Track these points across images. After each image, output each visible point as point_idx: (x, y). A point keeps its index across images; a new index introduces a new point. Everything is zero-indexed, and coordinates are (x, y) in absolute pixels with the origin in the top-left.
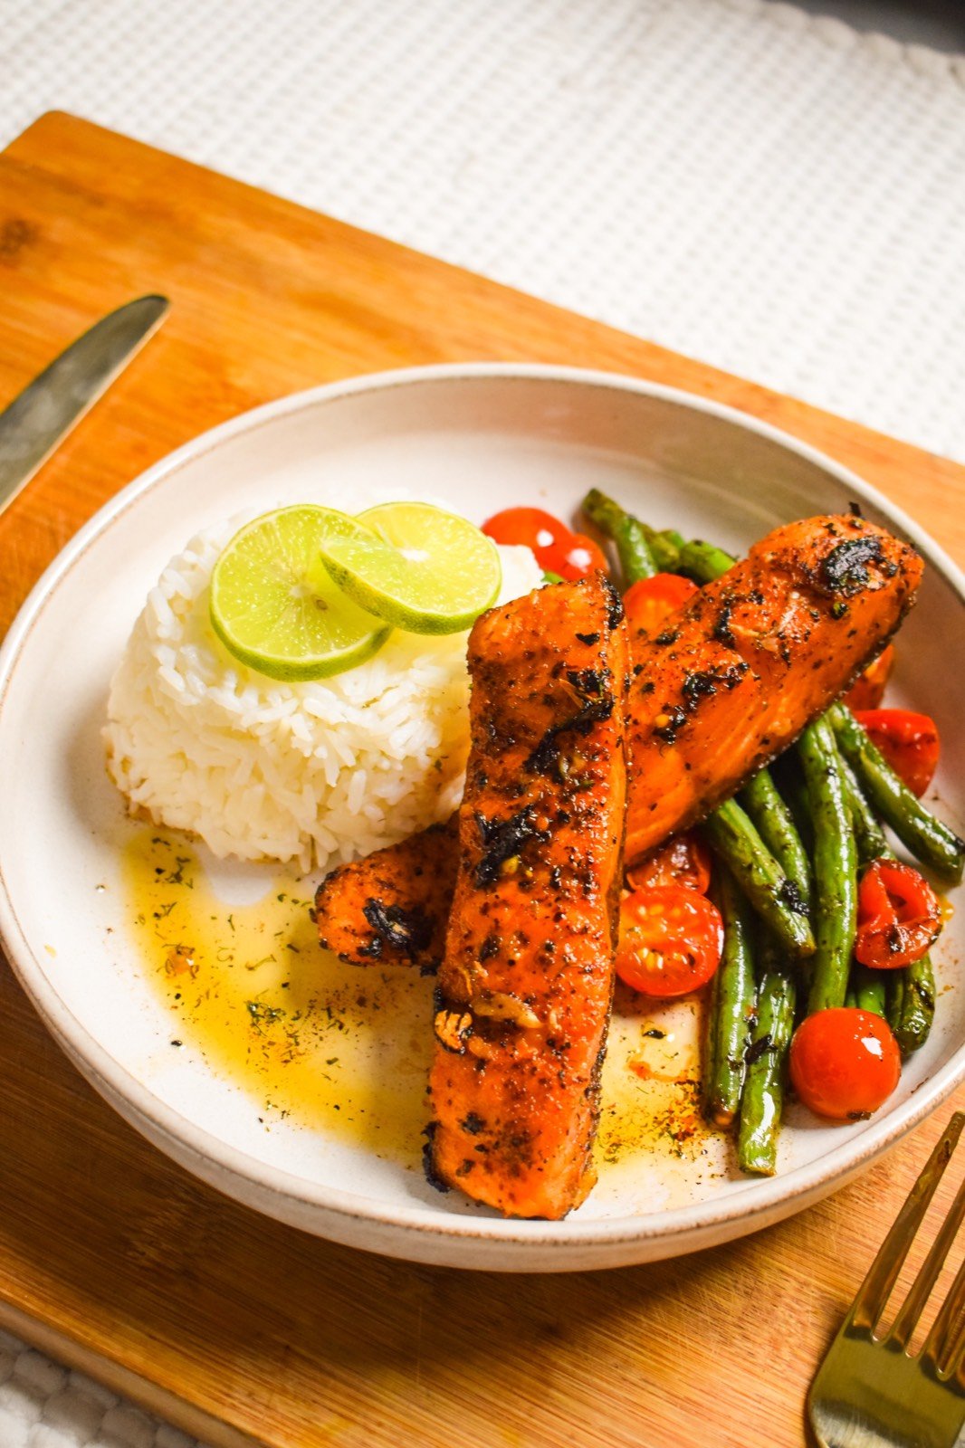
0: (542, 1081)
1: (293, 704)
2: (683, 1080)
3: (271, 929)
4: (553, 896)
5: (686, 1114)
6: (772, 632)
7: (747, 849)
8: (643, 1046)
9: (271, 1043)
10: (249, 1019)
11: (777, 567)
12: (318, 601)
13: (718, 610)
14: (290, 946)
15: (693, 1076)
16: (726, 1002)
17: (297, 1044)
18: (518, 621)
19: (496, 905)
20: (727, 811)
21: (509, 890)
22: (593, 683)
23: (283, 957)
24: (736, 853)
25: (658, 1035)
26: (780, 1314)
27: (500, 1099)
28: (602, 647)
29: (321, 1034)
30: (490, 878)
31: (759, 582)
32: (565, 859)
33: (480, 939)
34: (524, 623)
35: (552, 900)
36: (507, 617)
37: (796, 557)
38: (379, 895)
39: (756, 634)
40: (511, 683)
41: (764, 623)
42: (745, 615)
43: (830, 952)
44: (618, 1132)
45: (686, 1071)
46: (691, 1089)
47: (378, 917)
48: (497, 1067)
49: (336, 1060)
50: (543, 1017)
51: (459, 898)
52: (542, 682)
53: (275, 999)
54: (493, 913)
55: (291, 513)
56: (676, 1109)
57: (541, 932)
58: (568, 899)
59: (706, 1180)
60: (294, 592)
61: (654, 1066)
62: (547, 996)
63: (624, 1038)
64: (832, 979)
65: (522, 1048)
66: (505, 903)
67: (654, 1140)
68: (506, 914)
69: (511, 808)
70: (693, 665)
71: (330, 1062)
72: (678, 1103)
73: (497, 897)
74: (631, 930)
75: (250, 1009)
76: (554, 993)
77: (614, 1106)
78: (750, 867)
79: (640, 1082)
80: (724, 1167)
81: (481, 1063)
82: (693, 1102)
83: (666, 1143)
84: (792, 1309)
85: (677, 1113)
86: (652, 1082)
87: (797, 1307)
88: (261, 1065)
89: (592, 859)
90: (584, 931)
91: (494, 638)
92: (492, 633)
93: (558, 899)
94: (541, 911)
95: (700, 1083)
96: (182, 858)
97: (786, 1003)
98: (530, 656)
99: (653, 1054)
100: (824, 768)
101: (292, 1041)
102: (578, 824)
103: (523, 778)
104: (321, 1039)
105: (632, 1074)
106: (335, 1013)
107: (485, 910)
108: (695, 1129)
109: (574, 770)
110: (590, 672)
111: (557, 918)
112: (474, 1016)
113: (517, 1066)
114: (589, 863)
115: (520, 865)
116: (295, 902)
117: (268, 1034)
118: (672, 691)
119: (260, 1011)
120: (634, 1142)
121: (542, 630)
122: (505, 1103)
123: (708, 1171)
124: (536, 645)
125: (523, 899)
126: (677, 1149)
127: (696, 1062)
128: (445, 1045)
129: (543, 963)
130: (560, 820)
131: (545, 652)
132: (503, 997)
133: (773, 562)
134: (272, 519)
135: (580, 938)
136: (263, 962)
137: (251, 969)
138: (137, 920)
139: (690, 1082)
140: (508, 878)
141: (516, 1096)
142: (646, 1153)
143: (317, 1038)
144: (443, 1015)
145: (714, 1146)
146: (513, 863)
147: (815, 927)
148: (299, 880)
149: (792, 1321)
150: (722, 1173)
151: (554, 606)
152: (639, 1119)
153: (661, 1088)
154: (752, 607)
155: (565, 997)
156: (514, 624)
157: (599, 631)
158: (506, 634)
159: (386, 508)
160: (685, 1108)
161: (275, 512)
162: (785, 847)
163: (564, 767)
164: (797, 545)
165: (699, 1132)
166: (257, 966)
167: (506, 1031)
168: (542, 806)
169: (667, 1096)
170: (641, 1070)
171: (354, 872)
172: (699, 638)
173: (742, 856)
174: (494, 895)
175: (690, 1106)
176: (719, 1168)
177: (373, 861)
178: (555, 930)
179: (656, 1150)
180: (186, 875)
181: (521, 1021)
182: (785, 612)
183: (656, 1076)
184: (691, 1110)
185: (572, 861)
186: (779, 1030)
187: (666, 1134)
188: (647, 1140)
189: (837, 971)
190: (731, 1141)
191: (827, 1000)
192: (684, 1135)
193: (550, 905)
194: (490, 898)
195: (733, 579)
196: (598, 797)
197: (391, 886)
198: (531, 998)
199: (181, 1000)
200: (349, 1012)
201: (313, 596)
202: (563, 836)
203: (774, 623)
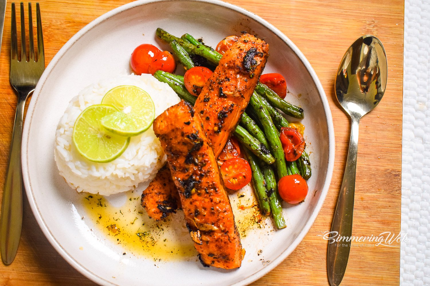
0: (225, 243)
1: (114, 167)
2: (253, 206)
3: (132, 210)
4: (208, 195)
5: (258, 215)
6: (236, 91)
7: (247, 140)
8: (240, 201)
9: (147, 242)
10: (139, 238)
11: (230, 68)
12: (107, 136)
13: (218, 86)
14: (139, 213)
15: (255, 204)
16: (257, 183)
17: (154, 240)
18: (165, 122)
19: (194, 202)
20: (238, 129)
21: (195, 197)
22: (195, 137)
23: (139, 216)
24: (245, 142)
25: (242, 196)
26: (298, 252)
27: (216, 249)
28: (194, 125)
29: (159, 234)
30: (189, 195)
31: (226, 74)
32: (207, 185)
33: (193, 211)
34: (167, 122)
35: (208, 196)
36: (162, 121)
37: (234, 64)
38: (159, 199)
39: (232, 93)
40: (171, 139)
41: (232, 88)
42: (226, 87)
43: (279, 161)
44: (243, 227)
45: (253, 203)
46: (256, 207)
47: (162, 208)
48: (212, 242)
49: (166, 239)
50: (218, 227)
51: (183, 201)
52: (180, 138)
53: (143, 229)
54: (194, 204)
55: (86, 112)
56: (255, 214)
57: (208, 205)
58: (212, 195)
59: (270, 233)
60: (99, 136)
61: (245, 205)
62: (217, 221)
63: (234, 200)
64: (282, 168)
65: (216, 235)
66: (196, 200)
67: (253, 226)
68: (197, 203)
69: (186, 176)
70: (218, 108)
71: (165, 241)
72: (254, 213)
73: (193, 199)
74: (226, 175)
75: (137, 235)
76: (219, 220)
77: (239, 221)
78: (250, 145)
79: (243, 211)
80: (273, 227)
81: (207, 242)
82: (258, 211)
83: (256, 225)
84: (300, 250)
85: (255, 216)
86: (246, 209)
87: (300, 248)
88: (148, 249)
89: (214, 183)
90: (220, 202)
91: (161, 129)
92: (159, 127)
93: (209, 196)
94: (207, 200)
95: (258, 205)
96: (99, 199)
97: (272, 176)
98: (173, 130)
99: (243, 202)
100: (259, 107)
101: (152, 239)
102: (207, 176)
103: (187, 166)
104: (159, 235)
105: (240, 210)
106: (160, 226)
107: (191, 203)
108: (262, 218)
109: (199, 161)
110: (192, 134)
111: (212, 201)
112: (200, 231)
113: (217, 240)
114: (214, 184)
115: (196, 191)
116: (135, 199)
117: (146, 240)
118: (215, 119)
119: (141, 235)
120: (248, 228)
121: (173, 123)
122: (217, 250)
123: (269, 230)
124: (173, 128)
125: (200, 198)
126: (259, 226)
127: (255, 199)
128: (197, 243)
129: (213, 213)
130: (201, 176)
131: (177, 129)
132: (206, 225)
133: (228, 66)
134: (81, 116)
135: (220, 204)
136: (134, 220)
137: (133, 224)
138: (97, 223)
139: (255, 205)
140: (194, 194)
141: (220, 248)
142: (252, 230)
143: (158, 235)
144: (192, 233)
145: (267, 221)
146: (194, 190)
147: (273, 156)
148: (132, 192)
149: (301, 253)
150: (273, 229)
151: (174, 116)
152: (247, 221)
153: (249, 210)
154: (227, 83)
155: (222, 220)
156: (164, 123)
157: (190, 120)
158: (164, 127)
159: (111, 92)
160: (257, 213)
161: (81, 114)
162: (257, 133)
163: (196, 161)
164: (233, 59)
165: (263, 218)
166: (134, 222)
167: (210, 233)
168: (195, 173)
169: (252, 212)
170: (242, 208)
171: (149, 194)
172: (216, 98)
173: (247, 142)
174: (192, 199)
175: (258, 212)
176: (272, 228)
177: (152, 187)
178: (212, 204)
179: (254, 228)
180: (103, 204)
181: (213, 229)
182: (238, 83)
183: (246, 208)
184: (258, 213)
185: (209, 185)
186: (273, 184)
187: (255, 223)
188: (251, 227)
189: (282, 165)
190: (271, 218)
191: (283, 174)
192: (260, 221)
193: (208, 198)
194: (191, 200)
195: (218, 73)
196: (209, 166)
197: (160, 193)
198: (213, 223)
199: (119, 241)
200: (163, 225)
201: (105, 135)
202: (204, 180)
203: (236, 87)
